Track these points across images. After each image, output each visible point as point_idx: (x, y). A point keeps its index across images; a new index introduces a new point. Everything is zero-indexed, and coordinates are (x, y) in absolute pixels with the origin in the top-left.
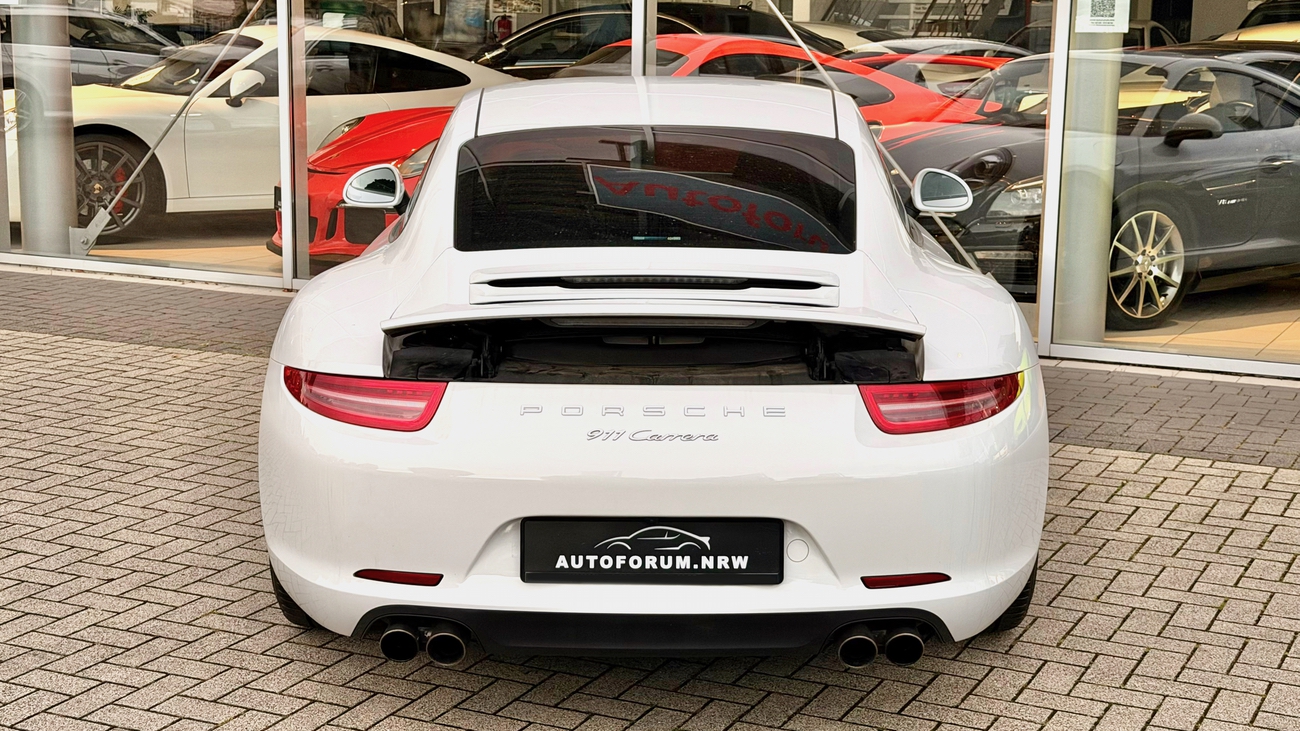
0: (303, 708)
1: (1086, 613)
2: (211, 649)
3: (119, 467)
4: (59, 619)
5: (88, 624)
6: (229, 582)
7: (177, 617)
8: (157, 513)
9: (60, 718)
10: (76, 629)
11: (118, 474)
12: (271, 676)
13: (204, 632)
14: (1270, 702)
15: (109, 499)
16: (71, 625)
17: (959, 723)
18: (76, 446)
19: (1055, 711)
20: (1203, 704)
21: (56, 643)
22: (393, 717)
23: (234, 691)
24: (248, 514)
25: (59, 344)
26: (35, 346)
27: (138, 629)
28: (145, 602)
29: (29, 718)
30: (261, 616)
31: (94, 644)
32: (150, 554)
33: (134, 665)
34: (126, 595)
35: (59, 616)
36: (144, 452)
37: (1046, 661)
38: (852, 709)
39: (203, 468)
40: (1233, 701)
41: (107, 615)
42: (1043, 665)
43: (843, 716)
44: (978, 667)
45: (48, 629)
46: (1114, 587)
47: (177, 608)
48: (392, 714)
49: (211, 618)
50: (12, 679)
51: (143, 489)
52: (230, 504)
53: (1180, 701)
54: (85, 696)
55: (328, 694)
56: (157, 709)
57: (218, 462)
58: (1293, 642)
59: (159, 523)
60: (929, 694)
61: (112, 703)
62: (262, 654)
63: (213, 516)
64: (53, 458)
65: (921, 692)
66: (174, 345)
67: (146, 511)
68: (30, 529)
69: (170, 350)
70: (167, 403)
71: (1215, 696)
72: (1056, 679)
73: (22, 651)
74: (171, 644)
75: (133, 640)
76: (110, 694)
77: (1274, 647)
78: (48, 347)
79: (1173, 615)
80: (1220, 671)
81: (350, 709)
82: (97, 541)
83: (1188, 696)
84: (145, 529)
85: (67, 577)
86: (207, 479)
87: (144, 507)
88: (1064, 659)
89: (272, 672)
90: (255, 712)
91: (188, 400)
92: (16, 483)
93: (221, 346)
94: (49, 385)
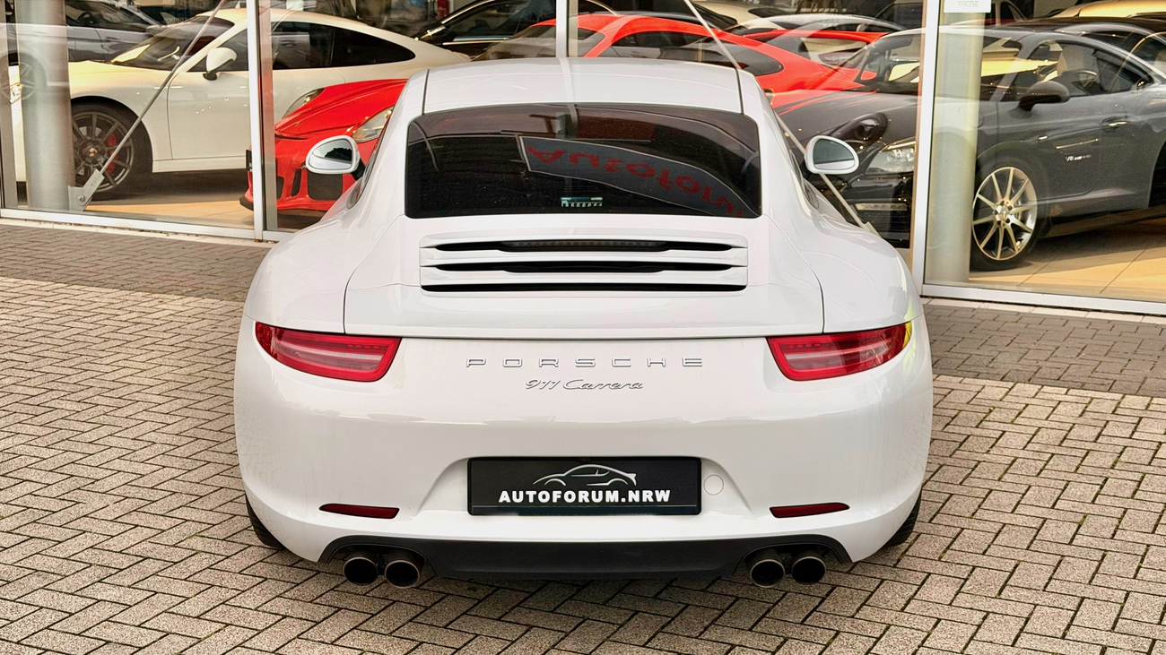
0: (276, 623)
1: (963, 529)
2: (194, 569)
3: (112, 402)
4: (60, 542)
5: (85, 547)
6: (210, 507)
7: (164, 539)
8: (146, 444)
9: (61, 634)
10: (76, 552)
11: (112, 409)
12: (248, 593)
13: (189, 553)
14: (1128, 610)
15: (103, 431)
16: (70, 548)
17: (855, 632)
18: (75, 383)
19: (939, 620)
20: (1069, 612)
21: (57, 564)
22: (355, 631)
23: (214, 607)
24: (226, 444)
25: (60, 291)
26: (40, 293)
27: (130, 551)
28: (136, 526)
29: (33, 634)
30: (237, 538)
31: (91, 565)
32: (140, 482)
33: (126, 584)
34: (119, 520)
35: (60, 540)
36: (134, 388)
37: (930, 574)
38: (760, 620)
39: (186, 402)
40: (1096, 609)
41: (102, 538)
42: (927, 577)
43: (753, 626)
44: (870, 579)
45: (50, 552)
46: (986, 505)
47: (164, 531)
48: (355, 628)
49: (193, 540)
50: (19, 598)
51: (134, 423)
52: (210, 435)
53: (1049, 610)
54: (82, 613)
55: (298, 610)
56: (147, 625)
57: (199, 397)
58: (1145, 554)
59: (147, 453)
60: (828, 605)
61: (107, 620)
62: (239, 573)
63: (196, 447)
64: (54, 395)
65: (820, 603)
66: (160, 291)
67: (137, 442)
68: (34, 460)
69: (156, 295)
70: (154, 343)
71: (1080, 605)
72: (938, 591)
73: (27, 572)
74: (159, 564)
75: (124, 561)
76: (105, 611)
77: (1130, 559)
78: (50, 293)
79: (1039, 530)
80: (1083, 581)
81: (317, 623)
82: (93, 470)
83: (1056, 604)
84: (136, 459)
85: (67, 504)
86: (190, 413)
87: (135, 439)
88: (945, 572)
89: (248, 589)
90: (234, 627)
91: (173, 341)
92: (23, 417)
93: (201, 292)
94: (51, 328)
